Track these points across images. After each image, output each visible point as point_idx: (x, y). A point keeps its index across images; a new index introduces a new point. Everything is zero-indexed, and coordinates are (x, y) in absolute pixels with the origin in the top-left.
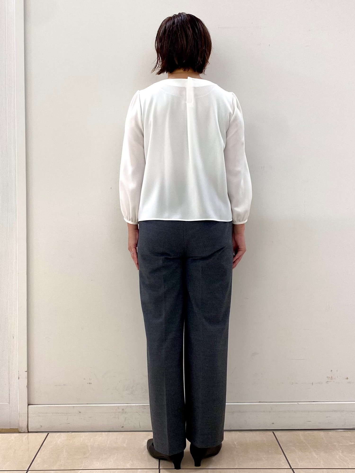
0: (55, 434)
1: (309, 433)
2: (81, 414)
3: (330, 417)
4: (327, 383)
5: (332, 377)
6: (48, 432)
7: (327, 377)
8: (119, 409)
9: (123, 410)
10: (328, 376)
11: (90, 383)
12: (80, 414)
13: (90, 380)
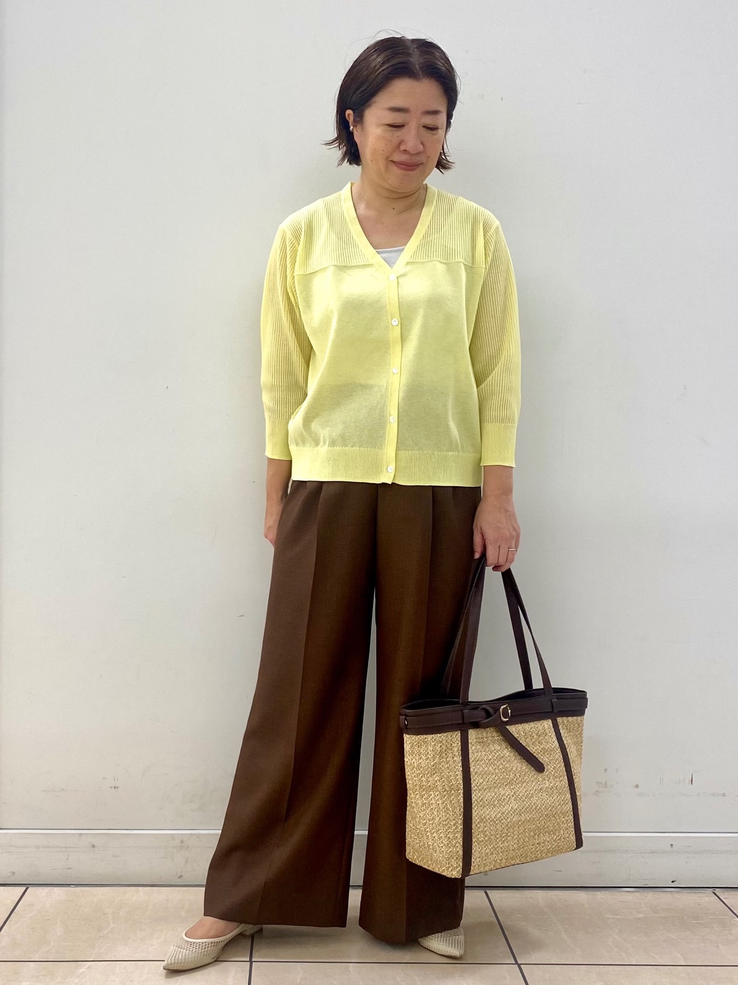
0: (40, 889)
1: (557, 895)
2: (96, 849)
3: (599, 862)
4: (596, 794)
5: (606, 784)
6: (27, 886)
7: (597, 783)
8: (173, 840)
9: (182, 842)
10: (600, 781)
11: (115, 787)
12: (93, 849)
13: (116, 779)
